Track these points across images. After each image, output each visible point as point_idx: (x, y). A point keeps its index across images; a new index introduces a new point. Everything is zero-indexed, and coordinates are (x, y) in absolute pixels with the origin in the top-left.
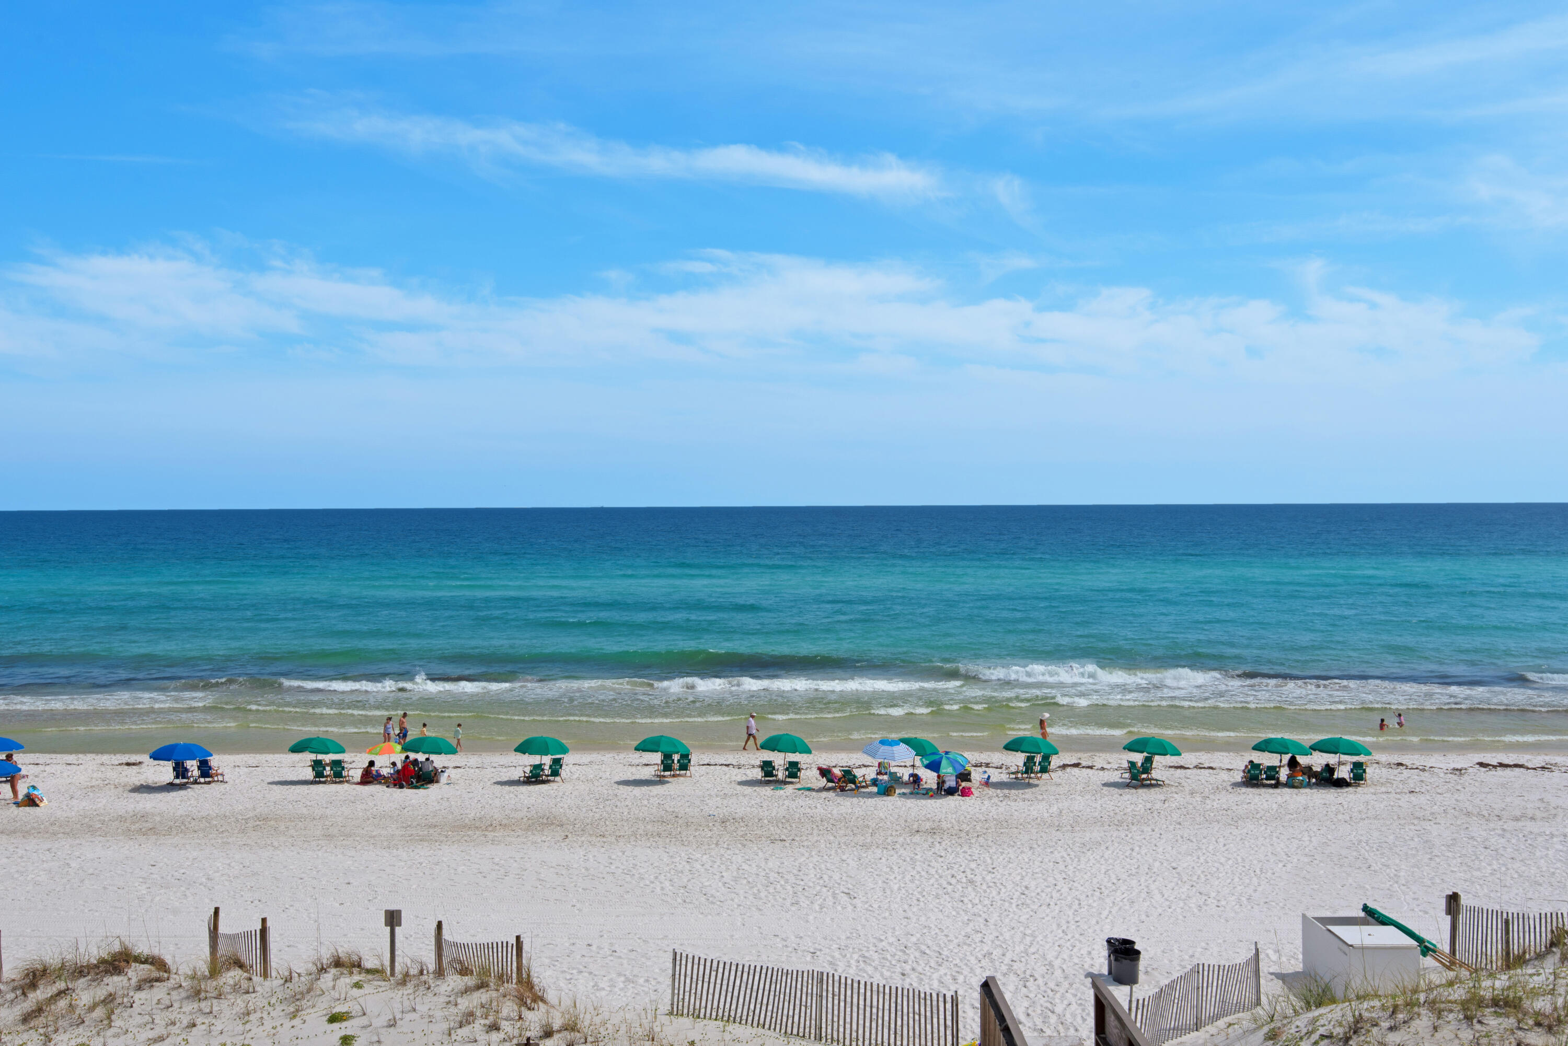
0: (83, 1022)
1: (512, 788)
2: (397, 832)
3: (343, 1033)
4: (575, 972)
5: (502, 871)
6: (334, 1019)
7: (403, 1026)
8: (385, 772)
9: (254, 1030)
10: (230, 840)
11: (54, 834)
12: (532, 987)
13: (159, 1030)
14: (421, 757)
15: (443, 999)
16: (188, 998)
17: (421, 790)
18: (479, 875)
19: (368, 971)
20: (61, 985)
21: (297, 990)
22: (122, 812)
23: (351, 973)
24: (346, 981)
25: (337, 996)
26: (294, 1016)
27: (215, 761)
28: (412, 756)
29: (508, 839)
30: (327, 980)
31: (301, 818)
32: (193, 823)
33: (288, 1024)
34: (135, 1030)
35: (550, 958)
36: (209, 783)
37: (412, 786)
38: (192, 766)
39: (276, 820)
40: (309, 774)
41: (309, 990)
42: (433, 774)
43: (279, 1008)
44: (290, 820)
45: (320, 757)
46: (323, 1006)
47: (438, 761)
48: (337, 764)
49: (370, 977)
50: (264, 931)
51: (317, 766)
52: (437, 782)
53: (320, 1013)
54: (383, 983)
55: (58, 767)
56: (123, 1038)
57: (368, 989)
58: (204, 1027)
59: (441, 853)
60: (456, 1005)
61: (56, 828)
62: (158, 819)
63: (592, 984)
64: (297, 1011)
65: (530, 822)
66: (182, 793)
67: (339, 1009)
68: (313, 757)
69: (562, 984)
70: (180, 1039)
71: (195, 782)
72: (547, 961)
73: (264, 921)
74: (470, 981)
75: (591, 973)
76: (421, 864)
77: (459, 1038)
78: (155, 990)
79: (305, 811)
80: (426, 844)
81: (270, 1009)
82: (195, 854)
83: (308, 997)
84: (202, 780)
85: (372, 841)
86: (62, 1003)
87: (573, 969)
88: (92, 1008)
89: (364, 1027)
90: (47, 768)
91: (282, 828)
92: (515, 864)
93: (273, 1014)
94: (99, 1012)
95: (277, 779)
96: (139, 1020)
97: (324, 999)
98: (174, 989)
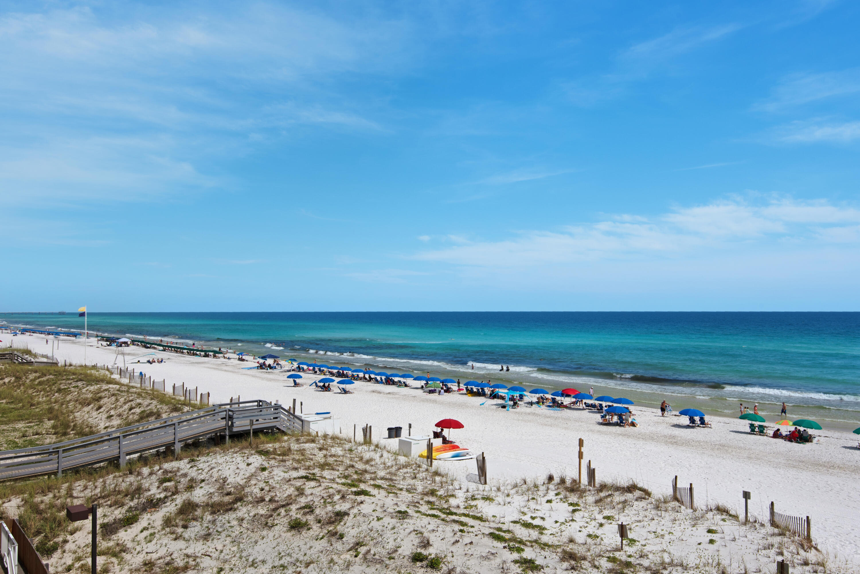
0: (614, 508)
1: (851, 451)
2: (783, 462)
3: (711, 538)
4: (847, 542)
5: (830, 488)
6: (710, 531)
7: (739, 542)
8: (784, 434)
9: (676, 527)
10: (706, 452)
11: (639, 438)
12: (811, 541)
13: (640, 518)
14: (802, 429)
15: (761, 536)
16: (654, 508)
17: (801, 445)
18: (817, 488)
19: (730, 515)
20: (610, 492)
21: (697, 515)
22: (666, 434)
23: (722, 514)
24: (719, 517)
25: (713, 522)
26: (694, 526)
27: (707, 418)
28: (798, 428)
29: (840, 474)
30: (710, 515)
31: (740, 448)
32: (693, 442)
33: (690, 528)
34: (632, 516)
35: (837, 533)
36: (704, 427)
37: (797, 442)
38: (697, 418)
39: (728, 447)
40: (748, 430)
41: (702, 517)
42: (808, 438)
43: (689, 521)
44: (735, 448)
45: (753, 422)
46: (707, 524)
47: (810, 431)
48: (760, 427)
49: (731, 518)
50: (691, 489)
51: (752, 426)
52: (811, 442)
53: (704, 528)
54: (736, 522)
55: (649, 413)
56: (627, 517)
57: (728, 523)
58: (657, 521)
59: (801, 474)
60: (767, 540)
61: (640, 436)
62: (679, 439)
63: (854, 550)
64: (696, 524)
65: (856, 468)
66: (692, 430)
67: (714, 528)
68: (750, 422)
69: (838, 546)
70: (647, 523)
71: (698, 426)
72: (834, 534)
73: (691, 484)
74: (776, 531)
75: (856, 545)
76: (788, 477)
77: (762, 554)
78: (642, 502)
79: (742, 445)
80: (795, 469)
81: (685, 521)
82: (689, 455)
83: (701, 520)
84: (702, 426)
85: (769, 463)
86: (609, 499)
87: (847, 541)
88: (618, 504)
89: (721, 538)
90: (644, 413)
91: (730, 451)
92: (838, 487)
93: (685, 523)
94: (620, 506)
95: (735, 430)
96: (634, 512)
97: (709, 522)
98: (650, 503)
